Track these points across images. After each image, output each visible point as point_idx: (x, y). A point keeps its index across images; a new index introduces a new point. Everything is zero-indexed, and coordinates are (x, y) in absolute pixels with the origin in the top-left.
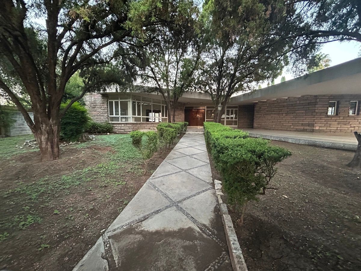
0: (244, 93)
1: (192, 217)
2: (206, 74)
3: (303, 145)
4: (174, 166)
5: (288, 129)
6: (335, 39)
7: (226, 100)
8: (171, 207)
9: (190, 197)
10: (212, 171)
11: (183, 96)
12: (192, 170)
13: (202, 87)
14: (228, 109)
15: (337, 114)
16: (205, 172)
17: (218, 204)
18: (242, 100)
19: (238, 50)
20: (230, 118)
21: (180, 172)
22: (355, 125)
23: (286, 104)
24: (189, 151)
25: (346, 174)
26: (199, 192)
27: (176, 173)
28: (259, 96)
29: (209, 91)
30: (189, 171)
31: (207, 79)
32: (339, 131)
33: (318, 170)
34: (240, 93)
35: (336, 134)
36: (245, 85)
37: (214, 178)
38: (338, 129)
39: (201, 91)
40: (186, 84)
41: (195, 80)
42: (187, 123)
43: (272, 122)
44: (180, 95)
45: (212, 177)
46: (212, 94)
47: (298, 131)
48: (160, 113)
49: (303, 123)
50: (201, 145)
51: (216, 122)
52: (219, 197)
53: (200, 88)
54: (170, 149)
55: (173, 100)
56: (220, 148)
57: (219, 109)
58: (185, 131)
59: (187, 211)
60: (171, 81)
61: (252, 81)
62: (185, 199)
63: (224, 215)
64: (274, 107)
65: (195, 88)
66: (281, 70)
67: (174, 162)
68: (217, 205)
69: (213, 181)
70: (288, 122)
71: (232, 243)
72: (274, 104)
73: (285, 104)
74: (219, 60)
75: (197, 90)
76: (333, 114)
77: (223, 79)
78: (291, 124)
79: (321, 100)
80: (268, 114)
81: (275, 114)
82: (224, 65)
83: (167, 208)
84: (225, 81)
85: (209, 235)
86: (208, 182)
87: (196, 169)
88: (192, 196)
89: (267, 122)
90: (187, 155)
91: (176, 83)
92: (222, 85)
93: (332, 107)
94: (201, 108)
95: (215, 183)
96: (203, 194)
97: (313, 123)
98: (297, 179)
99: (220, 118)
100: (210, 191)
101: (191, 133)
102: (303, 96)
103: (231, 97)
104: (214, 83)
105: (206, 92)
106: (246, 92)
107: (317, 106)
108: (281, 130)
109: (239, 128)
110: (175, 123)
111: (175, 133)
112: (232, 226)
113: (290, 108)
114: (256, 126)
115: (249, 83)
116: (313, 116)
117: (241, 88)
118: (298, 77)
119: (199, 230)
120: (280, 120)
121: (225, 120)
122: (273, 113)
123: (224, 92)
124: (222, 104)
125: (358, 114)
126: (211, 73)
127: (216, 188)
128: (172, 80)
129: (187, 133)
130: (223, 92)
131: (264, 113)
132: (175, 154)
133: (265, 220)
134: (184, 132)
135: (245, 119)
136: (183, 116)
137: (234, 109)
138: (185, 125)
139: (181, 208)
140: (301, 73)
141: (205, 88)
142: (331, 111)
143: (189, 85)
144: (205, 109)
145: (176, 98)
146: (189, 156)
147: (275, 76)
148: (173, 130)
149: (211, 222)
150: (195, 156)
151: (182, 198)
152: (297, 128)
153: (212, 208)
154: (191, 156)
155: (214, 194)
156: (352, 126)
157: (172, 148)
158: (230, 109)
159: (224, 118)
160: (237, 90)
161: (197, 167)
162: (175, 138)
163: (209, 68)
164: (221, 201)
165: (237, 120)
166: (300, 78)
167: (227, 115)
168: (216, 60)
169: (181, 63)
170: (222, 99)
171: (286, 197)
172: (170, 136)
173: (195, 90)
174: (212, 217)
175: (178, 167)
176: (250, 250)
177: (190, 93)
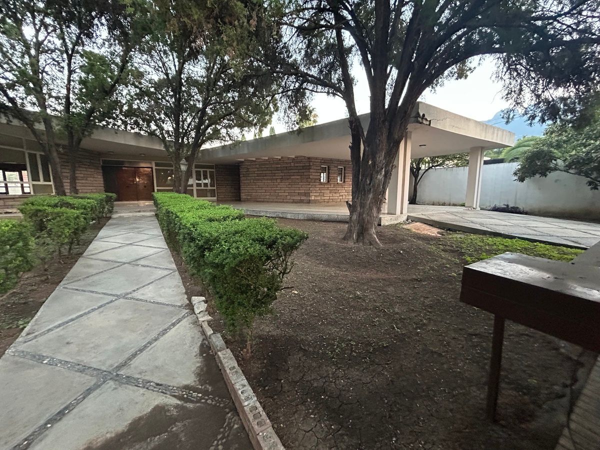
0: (223, 144)
1: (157, 384)
2: (146, 98)
3: (303, 220)
4: (92, 292)
5: (285, 200)
6: (322, 91)
7: (193, 154)
8: (99, 386)
9: (145, 347)
10: (184, 283)
11: (94, 136)
12: (141, 291)
13: (141, 122)
14: (199, 170)
15: (328, 181)
16: (170, 287)
17: (206, 338)
18: (221, 155)
19: (207, 69)
20: (203, 185)
21: (111, 302)
22: (343, 194)
23: (279, 166)
24: (127, 254)
25: (345, 248)
26: (166, 330)
27: (99, 307)
28: (246, 152)
29: (158, 132)
30: (135, 295)
31: (150, 108)
32: (331, 200)
33: (321, 250)
34: (216, 144)
35: (330, 204)
36: (224, 131)
37: (190, 294)
38: (331, 198)
39: (140, 130)
40: (100, 111)
41: (123, 106)
42: (114, 195)
43: (264, 191)
44: (86, 133)
45: (186, 293)
46: (163, 140)
47: (296, 203)
48: (24, 173)
49: (299, 191)
50: (154, 237)
51: (179, 192)
52: (205, 325)
53: (136, 123)
54: (71, 258)
55: (65, 142)
56: (202, 241)
57: (183, 168)
58: (111, 212)
59: (144, 378)
60: (50, 96)
61: (234, 127)
62: (134, 355)
63: (219, 353)
64: (266, 169)
65: (125, 123)
66: (271, 116)
67: (89, 285)
68: (203, 340)
69: (189, 299)
70: (283, 191)
71: (240, 392)
72: (265, 164)
73: (277, 166)
74: (172, 77)
75: (129, 127)
76: (325, 181)
77: (185, 114)
78: (287, 194)
79: (314, 163)
80: (258, 180)
81: (267, 180)
82: (184, 89)
83: (89, 394)
84: (189, 120)
85: (198, 401)
86: (179, 304)
87: (151, 287)
88: (150, 343)
89: (259, 191)
90: (125, 263)
91: (68, 104)
92: (183, 126)
93: (324, 173)
94: (142, 165)
95: (193, 303)
96: (174, 329)
97: (309, 192)
98: (303, 266)
99: (186, 186)
100: (186, 319)
101: (125, 215)
102: (297, 157)
103: (201, 149)
104: (167, 119)
105: (152, 134)
106: (227, 143)
107: (311, 171)
108: (277, 202)
109: (219, 201)
110: (81, 195)
111: (85, 219)
112: (236, 365)
113: (285, 171)
114: (244, 197)
115: (229, 130)
116: (308, 183)
117: (216, 135)
118: (291, 130)
119: (179, 402)
120: (275, 189)
121: (195, 188)
122: (265, 177)
123: (188, 140)
124: (187, 159)
125: (344, 182)
126: (159, 99)
127: (197, 311)
128: (54, 94)
129: (115, 216)
130: (185, 138)
131: (253, 178)
132: (90, 266)
133: (277, 335)
134: (108, 215)
135: (227, 187)
136: (99, 180)
137: (208, 170)
138: (109, 200)
139: (128, 377)
140: (293, 126)
141: (149, 126)
142: (323, 177)
143: (107, 115)
144: (152, 168)
145: (75, 139)
146: (129, 263)
147: (264, 124)
148: (77, 212)
149: (199, 375)
150: (142, 262)
151: (127, 355)
152: (294, 198)
153: (196, 349)
154: (134, 263)
155: (196, 323)
156: (341, 194)
157: (80, 254)
158: (202, 170)
159: (192, 186)
160: (211, 138)
161: (152, 282)
162: (84, 229)
163: (152, 87)
164: (210, 332)
165: (215, 188)
166: (293, 132)
167: (197, 179)
168: (167, 74)
169: (78, 61)
170: (185, 152)
171: (296, 292)
172: (70, 227)
173: (126, 128)
174: (199, 365)
175: (104, 294)
176: (267, 388)
177: (113, 132)
